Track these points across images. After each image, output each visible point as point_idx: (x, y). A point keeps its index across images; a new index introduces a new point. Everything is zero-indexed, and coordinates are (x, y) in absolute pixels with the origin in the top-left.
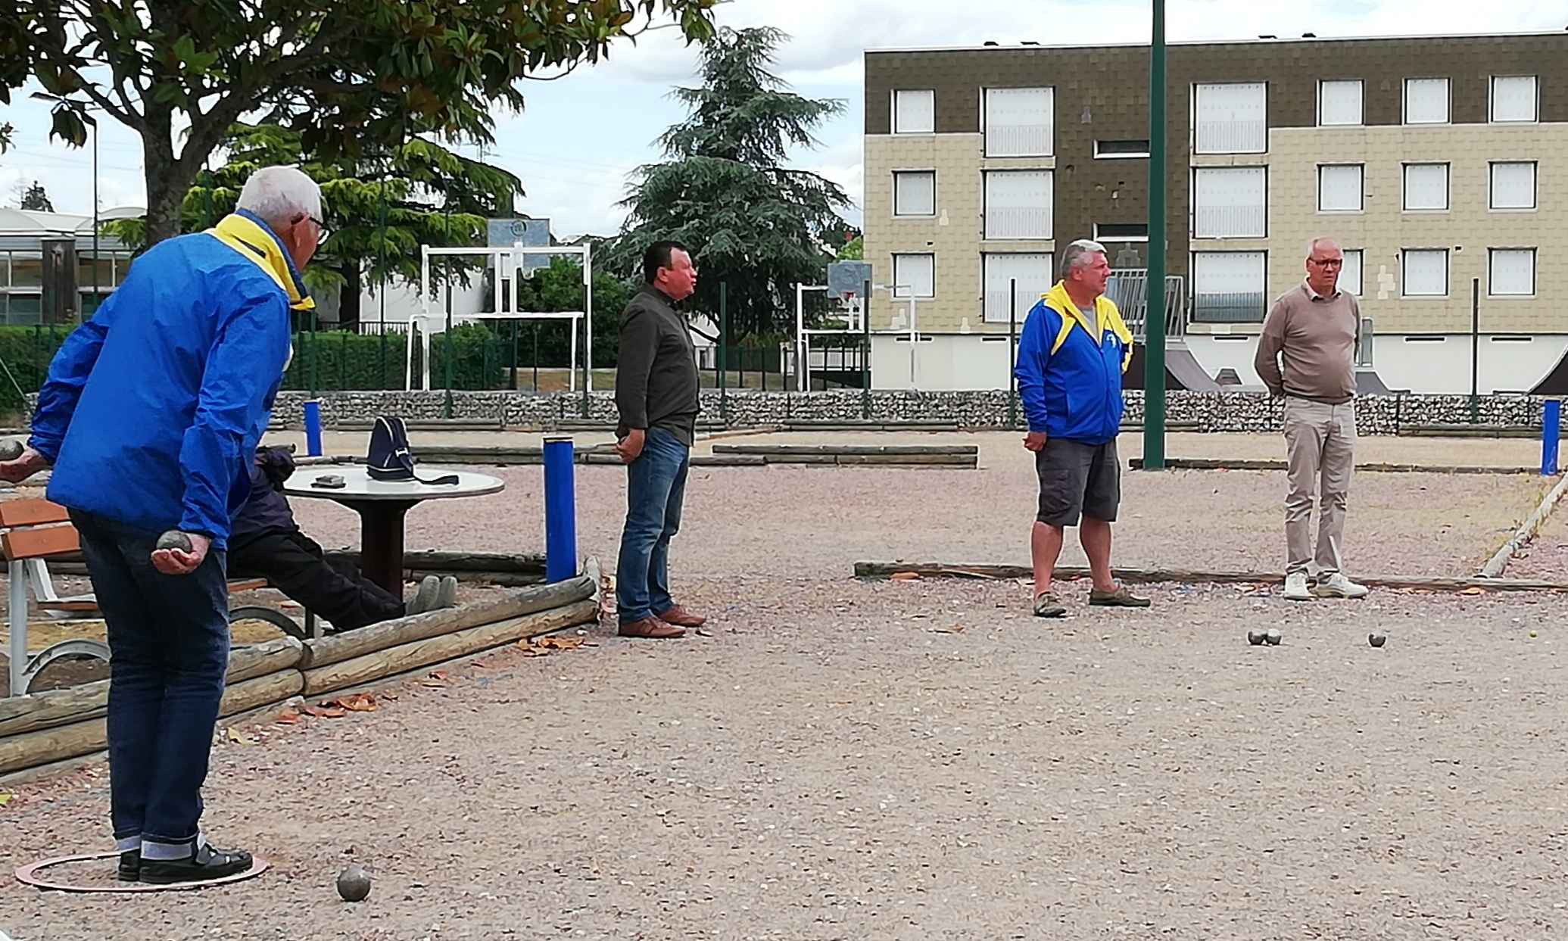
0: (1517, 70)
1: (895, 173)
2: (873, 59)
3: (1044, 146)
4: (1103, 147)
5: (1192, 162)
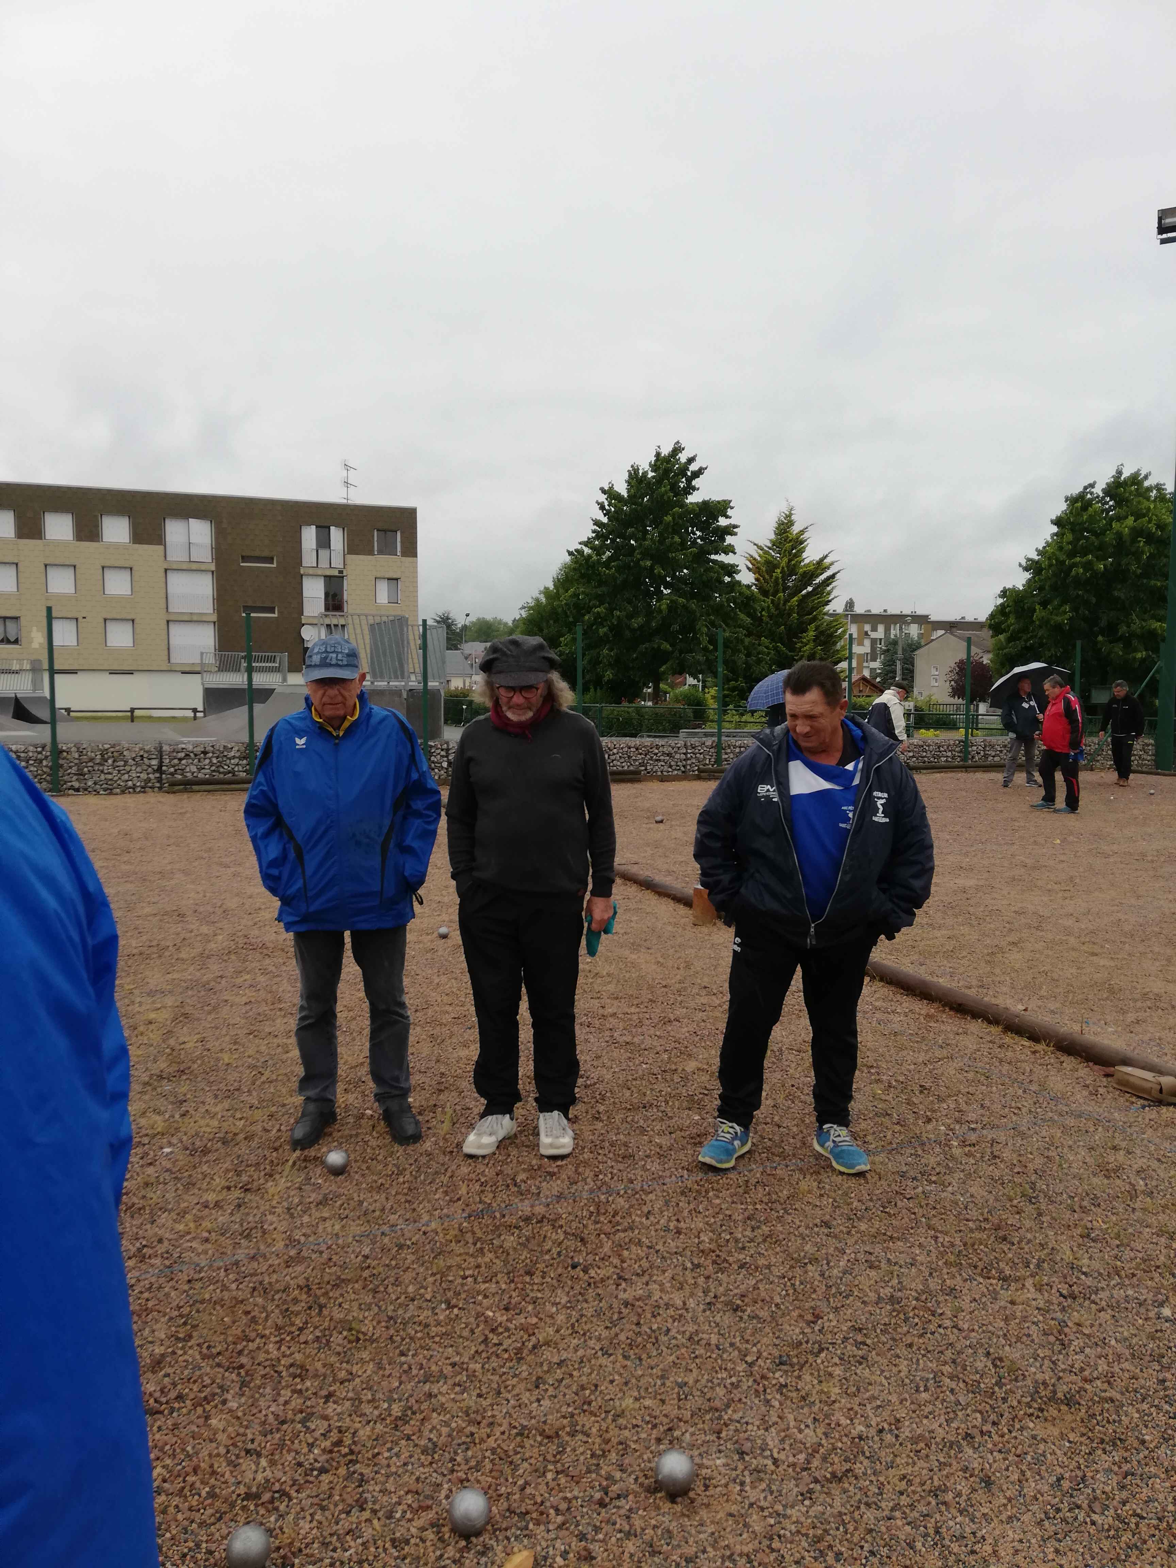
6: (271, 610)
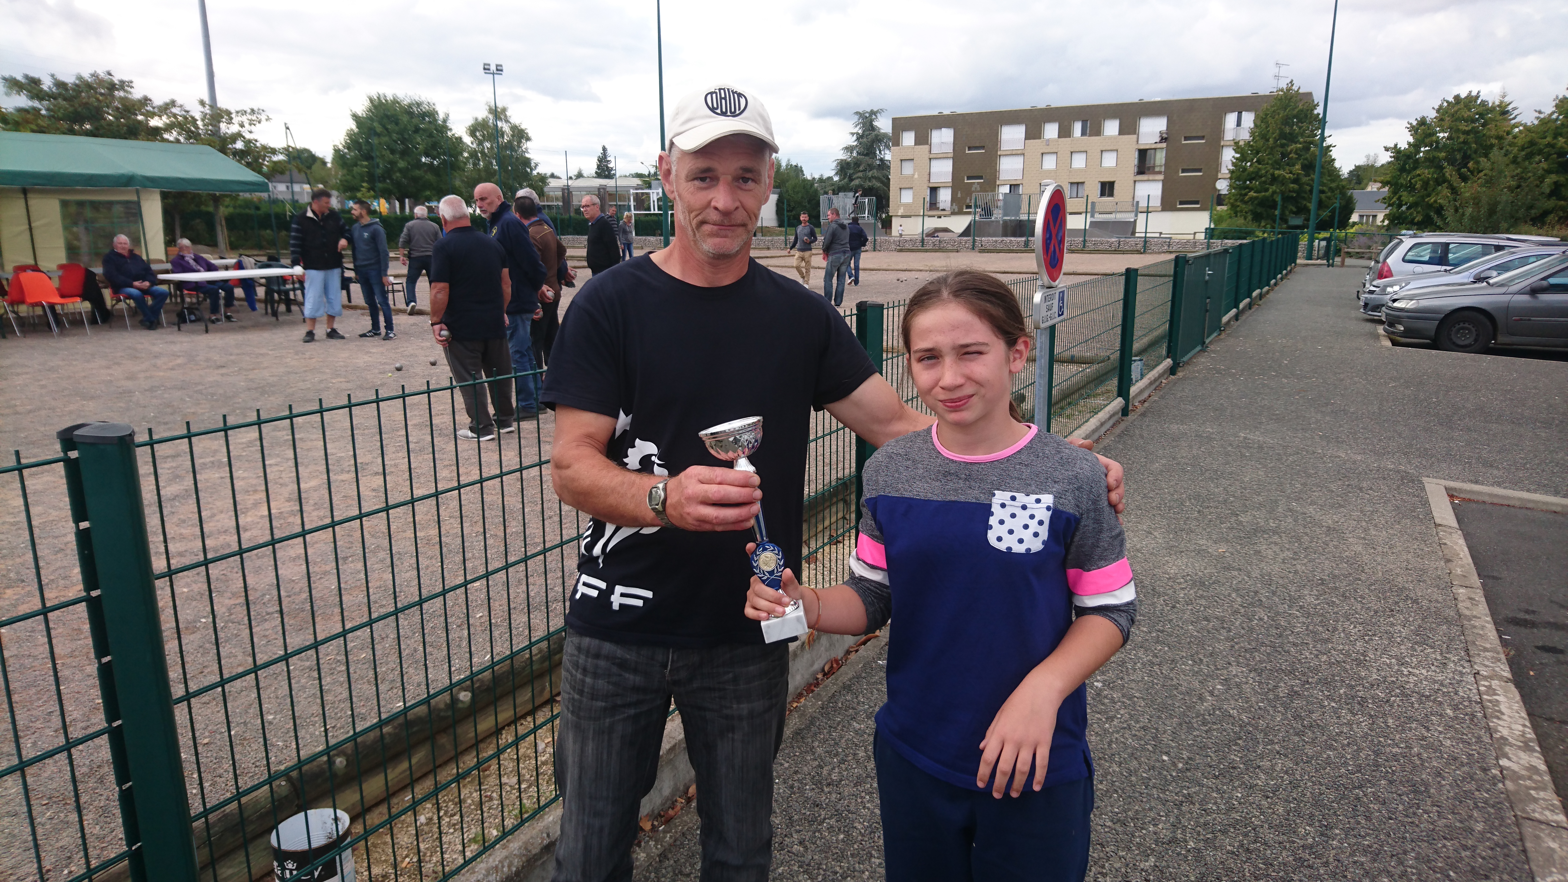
0: (1113, 117)
1: (902, 160)
2: (894, 120)
3: (950, 149)
4: (970, 149)
5: (999, 153)
6: (1199, 170)
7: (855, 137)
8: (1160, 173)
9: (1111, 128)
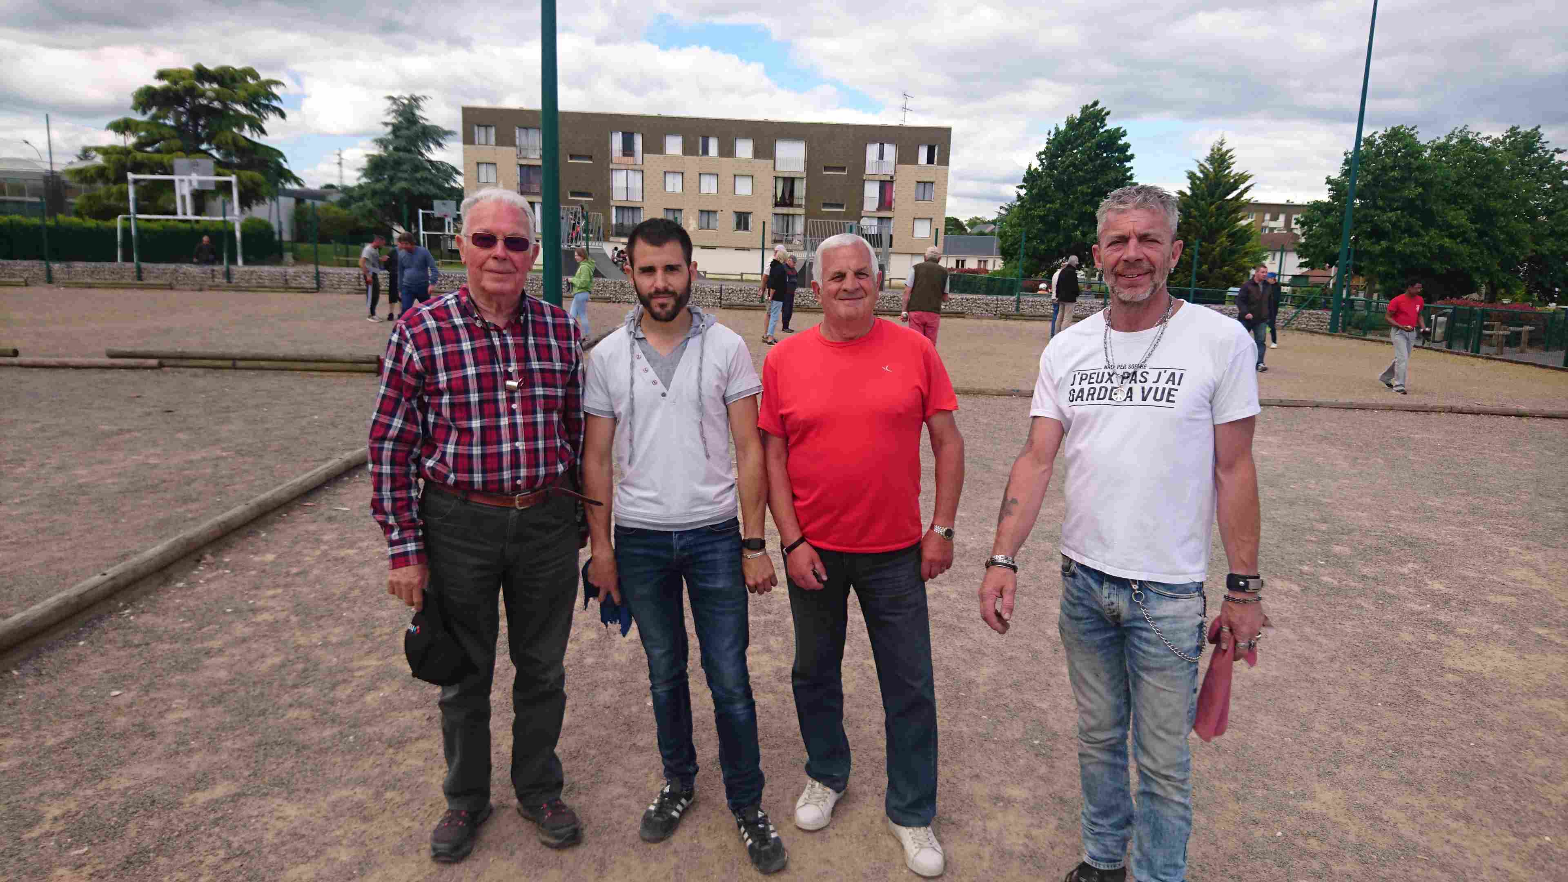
0: (746, 136)
1: (478, 164)
2: (465, 111)
4: (572, 157)
5: (611, 166)
6: (841, 206)
7: (389, 129)
8: (800, 206)
9: (744, 149)
